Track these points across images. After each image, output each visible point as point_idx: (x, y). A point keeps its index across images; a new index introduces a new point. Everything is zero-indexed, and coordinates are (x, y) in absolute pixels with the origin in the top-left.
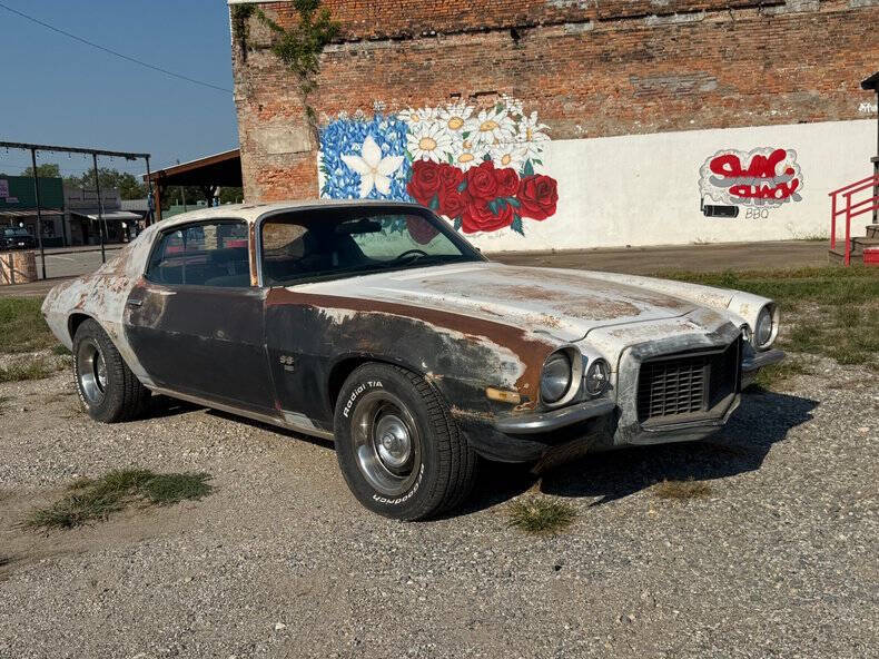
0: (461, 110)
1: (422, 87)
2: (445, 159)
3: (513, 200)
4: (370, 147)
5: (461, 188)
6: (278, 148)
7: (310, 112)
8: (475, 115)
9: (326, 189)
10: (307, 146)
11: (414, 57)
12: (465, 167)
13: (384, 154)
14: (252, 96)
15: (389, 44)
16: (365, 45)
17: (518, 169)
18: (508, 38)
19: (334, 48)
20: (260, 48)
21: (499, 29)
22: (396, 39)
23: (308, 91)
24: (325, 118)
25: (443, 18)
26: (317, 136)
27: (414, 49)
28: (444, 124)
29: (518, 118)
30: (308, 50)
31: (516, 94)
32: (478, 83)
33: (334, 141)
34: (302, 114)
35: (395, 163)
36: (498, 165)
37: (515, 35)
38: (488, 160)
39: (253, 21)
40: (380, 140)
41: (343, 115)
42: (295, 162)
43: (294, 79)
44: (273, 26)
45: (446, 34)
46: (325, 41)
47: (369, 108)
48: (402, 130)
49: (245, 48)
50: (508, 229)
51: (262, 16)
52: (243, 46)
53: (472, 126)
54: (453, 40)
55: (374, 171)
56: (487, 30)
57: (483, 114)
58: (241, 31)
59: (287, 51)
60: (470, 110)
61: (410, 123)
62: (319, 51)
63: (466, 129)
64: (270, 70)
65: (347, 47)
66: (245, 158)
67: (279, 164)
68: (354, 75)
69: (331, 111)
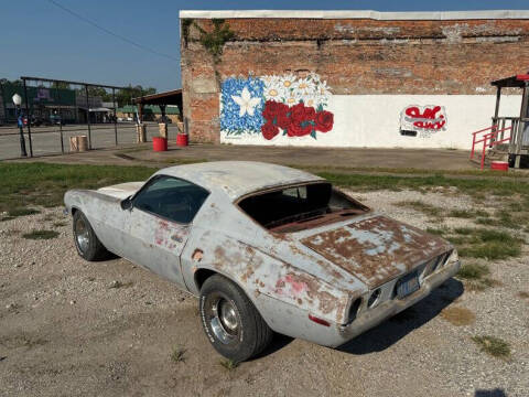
0: (290, 77)
1: (272, 65)
2: (281, 101)
3: (312, 122)
4: (245, 92)
5: (288, 115)
6: (201, 90)
7: (217, 74)
8: (297, 80)
9: (223, 111)
10: (215, 90)
11: (269, 50)
12: (290, 105)
13: (252, 97)
14: (189, 64)
15: (257, 43)
16: (246, 43)
17: (316, 107)
18: (315, 44)
19: (230, 43)
20: (194, 41)
21: (310, 40)
22: (261, 41)
23: (216, 63)
24: (224, 77)
25: (283, 32)
26: (220, 85)
27: (269, 47)
28: (281, 84)
29: (317, 83)
30: (218, 44)
31: (317, 71)
32: (299, 65)
33: (228, 88)
34: (214, 75)
35: (257, 101)
36: (306, 105)
37: (319, 44)
38: (302, 102)
39: (192, 27)
40: (250, 89)
41: (233, 76)
42: (208, 97)
43: (210, 57)
44: (201, 31)
45: (286, 40)
46: (226, 40)
47: (246, 73)
48: (261, 85)
49: (187, 40)
50: (308, 136)
51: (196, 26)
52: (186, 38)
53: (295, 86)
54: (289, 44)
55: (247, 104)
56: (305, 40)
57: (300, 80)
58: (185, 32)
59: (208, 43)
60: (294, 78)
61: (266, 83)
62: (223, 44)
63: (292, 87)
64: (198, 52)
65: (237, 43)
66: (185, 94)
67: (201, 98)
68: (240, 57)
69: (227, 73)
